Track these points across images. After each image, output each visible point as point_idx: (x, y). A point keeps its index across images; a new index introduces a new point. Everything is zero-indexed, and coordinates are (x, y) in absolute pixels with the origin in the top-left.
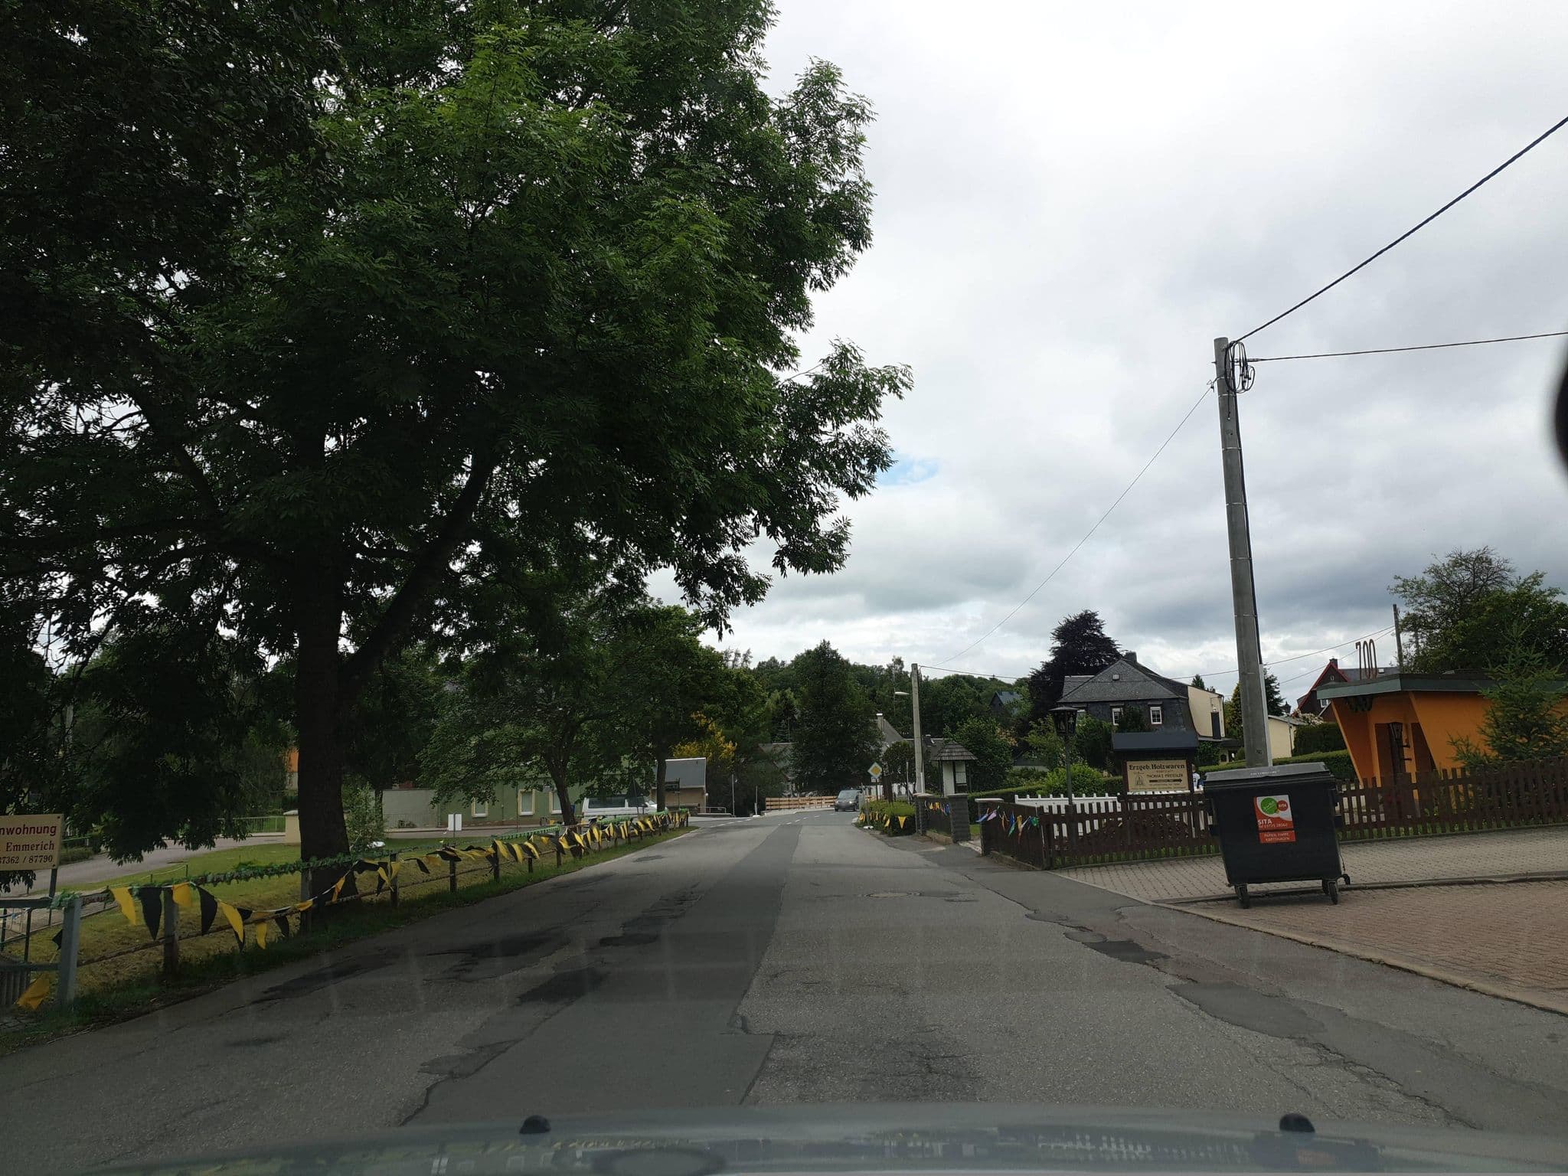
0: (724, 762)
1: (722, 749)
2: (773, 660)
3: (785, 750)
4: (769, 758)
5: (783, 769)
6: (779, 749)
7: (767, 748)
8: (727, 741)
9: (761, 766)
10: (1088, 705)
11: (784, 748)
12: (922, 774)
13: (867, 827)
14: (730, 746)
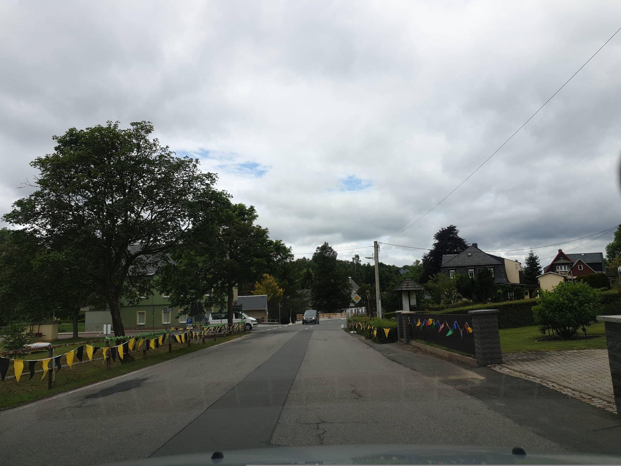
0: (279, 298)
1: (277, 292)
2: (304, 258)
3: (307, 292)
4: (301, 296)
5: (307, 301)
6: (305, 292)
7: (299, 292)
8: (280, 288)
9: (296, 300)
10: (456, 268)
11: (308, 292)
12: (380, 301)
13: (352, 332)
14: (281, 290)
